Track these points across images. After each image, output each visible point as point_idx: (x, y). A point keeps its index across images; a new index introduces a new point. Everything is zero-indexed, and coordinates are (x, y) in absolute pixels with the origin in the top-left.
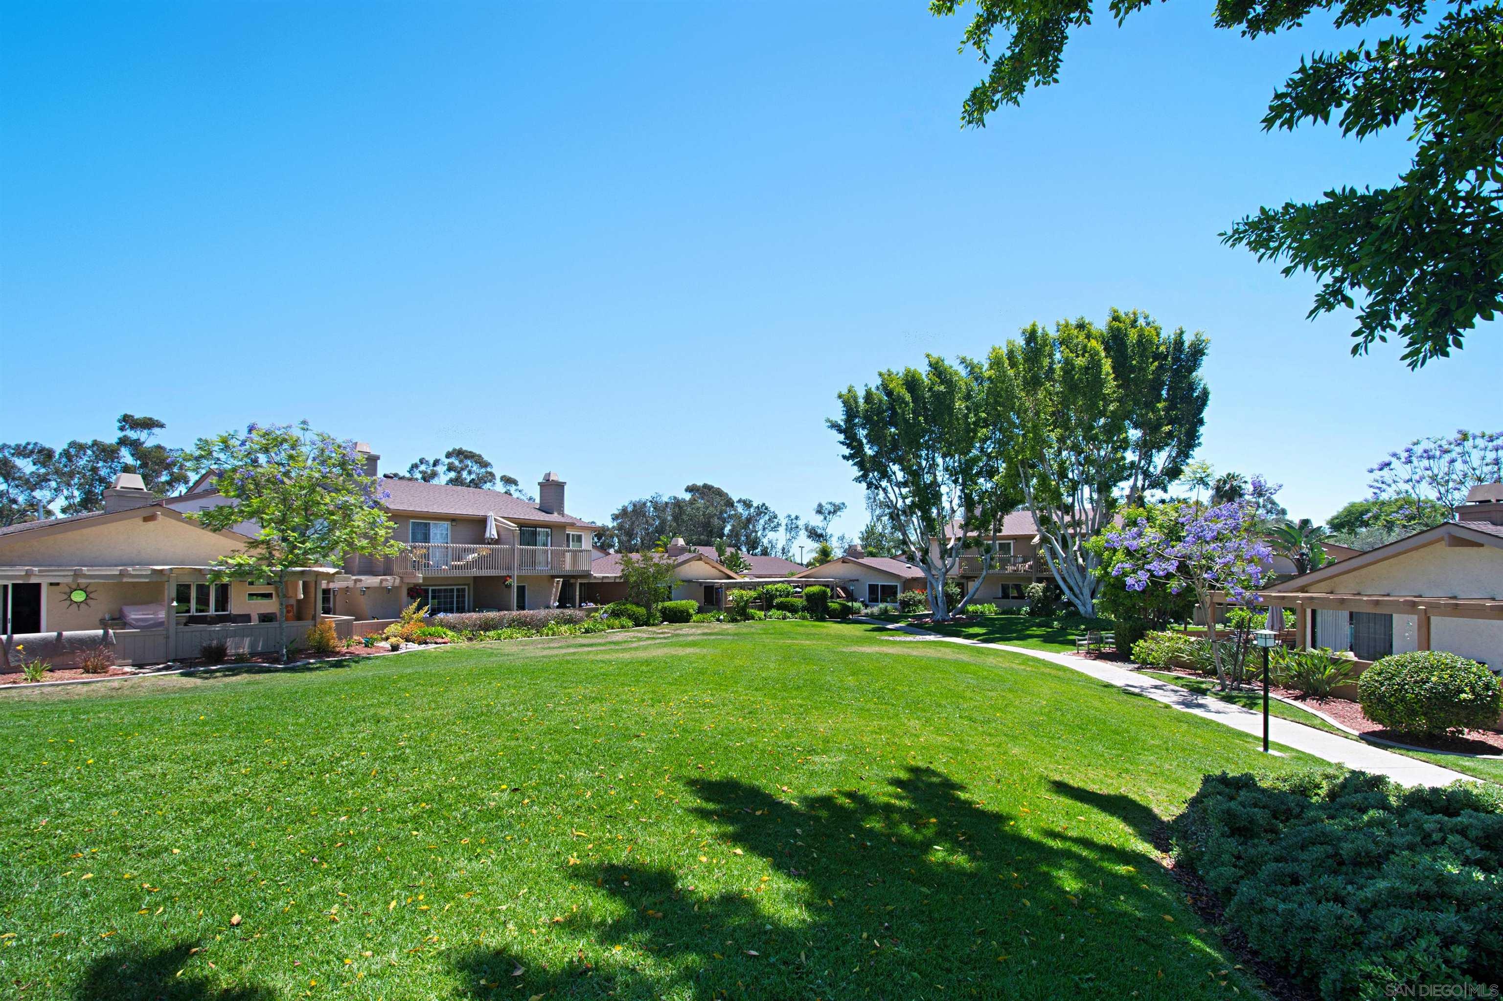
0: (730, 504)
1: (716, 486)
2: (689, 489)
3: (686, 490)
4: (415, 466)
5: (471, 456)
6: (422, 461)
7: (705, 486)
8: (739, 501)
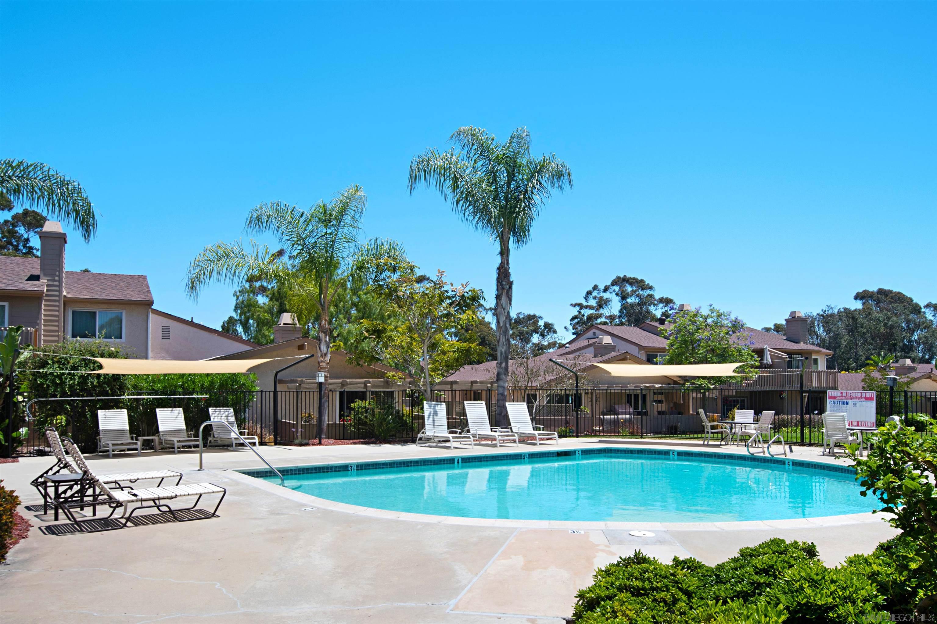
0: (916, 309)
1: (895, 290)
2: (858, 297)
3: (856, 298)
4: (589, 293)
5: (632, 281)
6: (595, 288)
7: (881, 292)
8: (928, 306)
